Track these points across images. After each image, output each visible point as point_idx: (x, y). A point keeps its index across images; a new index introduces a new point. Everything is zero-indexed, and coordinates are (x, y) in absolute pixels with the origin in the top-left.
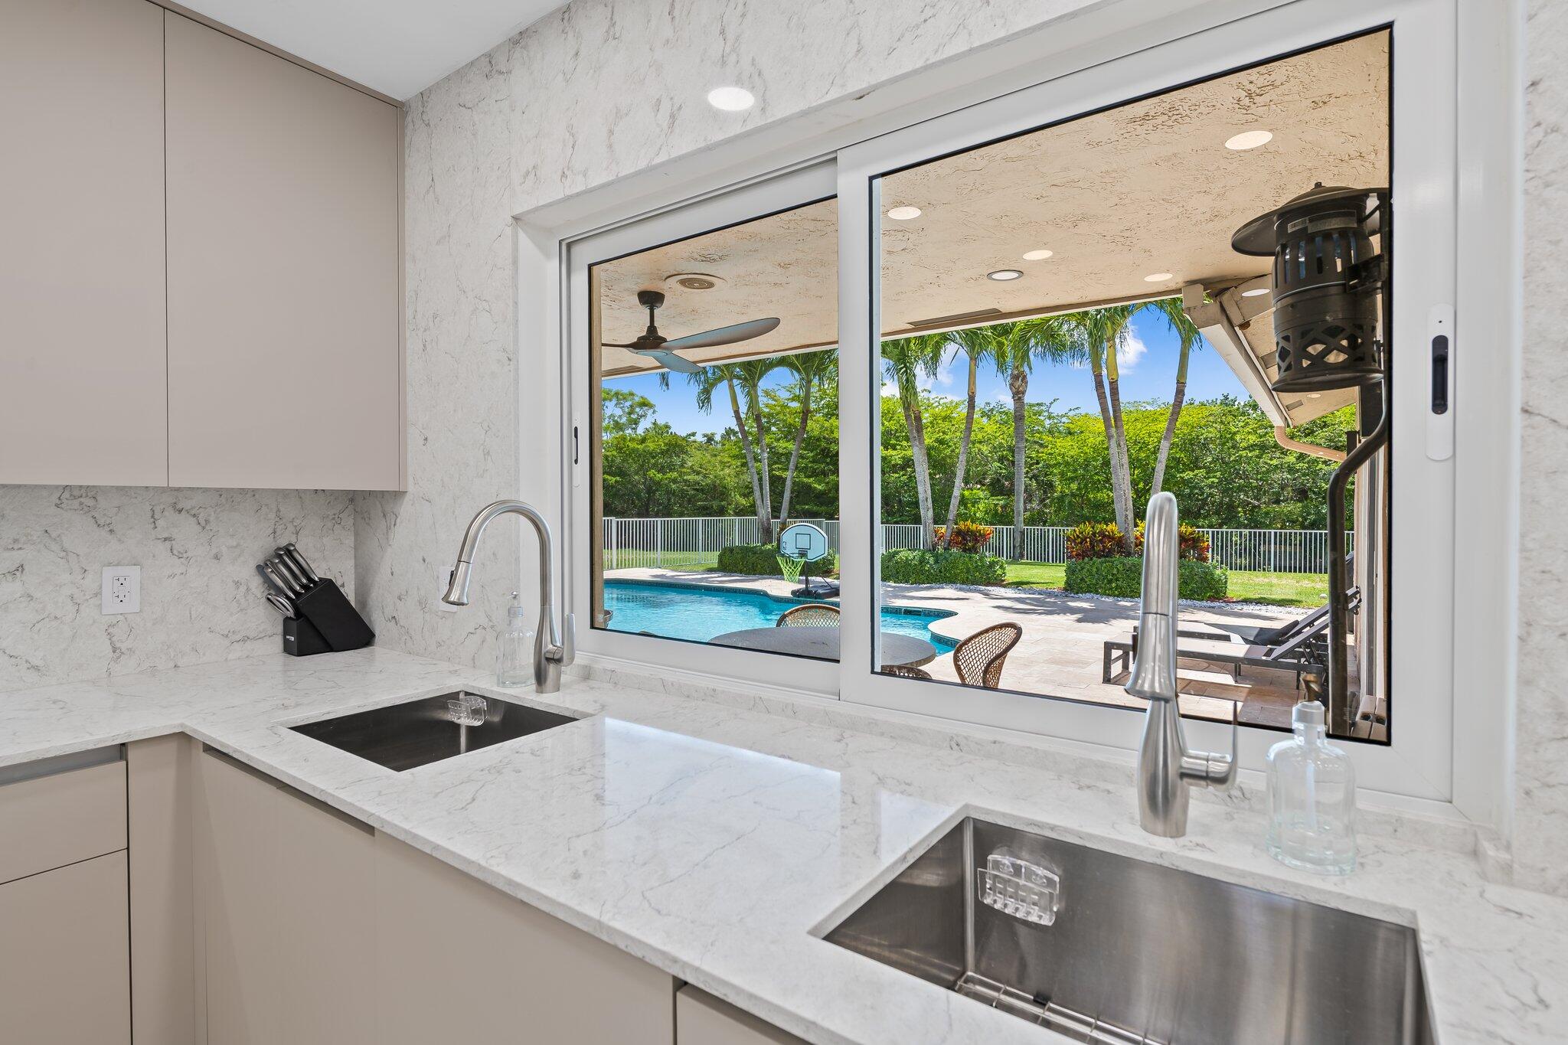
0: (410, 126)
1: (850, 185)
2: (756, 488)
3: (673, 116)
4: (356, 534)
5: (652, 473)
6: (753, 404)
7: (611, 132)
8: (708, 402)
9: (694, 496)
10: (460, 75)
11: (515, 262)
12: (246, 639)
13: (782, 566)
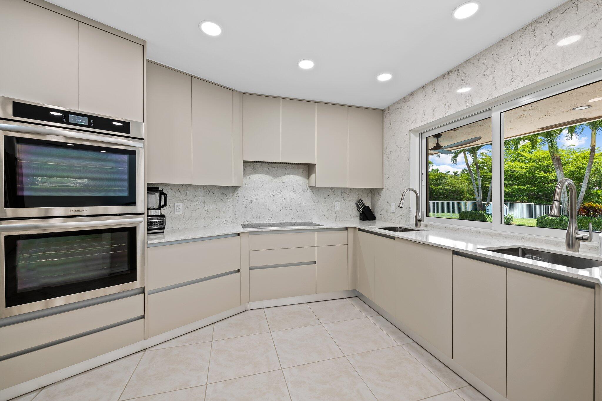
0: (385, 114)
1: (495, 115)
2: (476, 192)
3: (449, 107)
4: (372, 198)
5: (432, 186)
6: (475, 159)
7: (434, 111)
8: (456, 161)
9: (449, 194)
10: (398, 102)
11: (410, 140)
12: (354, 217)
13: (487, 217)
